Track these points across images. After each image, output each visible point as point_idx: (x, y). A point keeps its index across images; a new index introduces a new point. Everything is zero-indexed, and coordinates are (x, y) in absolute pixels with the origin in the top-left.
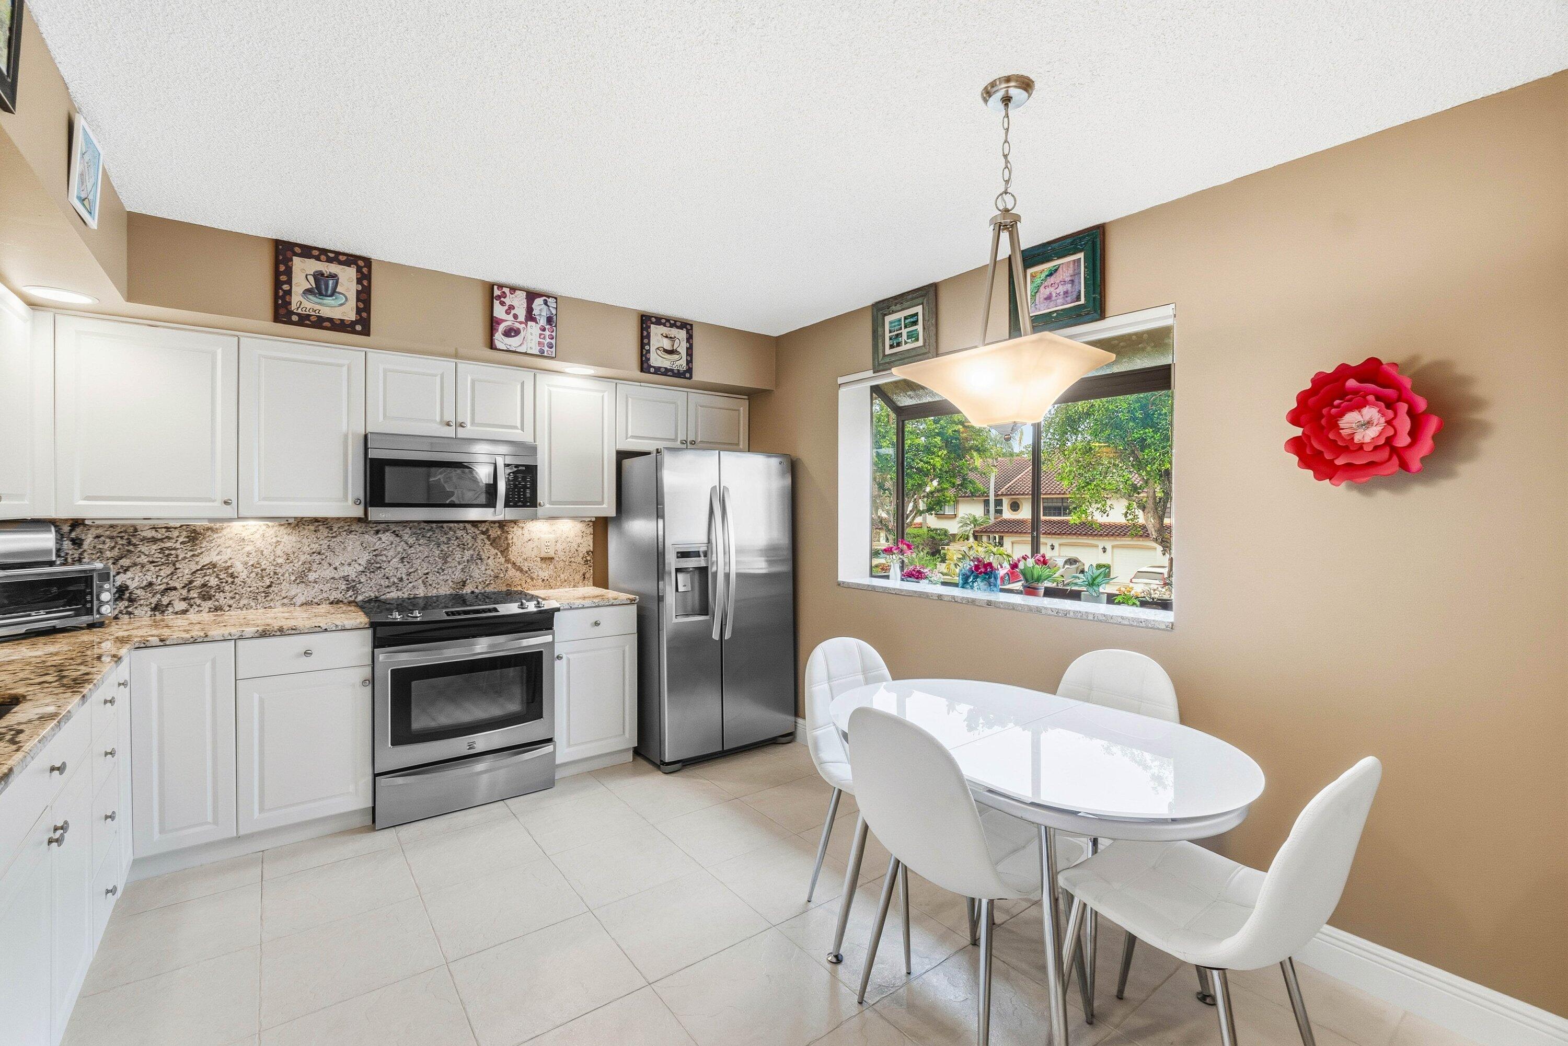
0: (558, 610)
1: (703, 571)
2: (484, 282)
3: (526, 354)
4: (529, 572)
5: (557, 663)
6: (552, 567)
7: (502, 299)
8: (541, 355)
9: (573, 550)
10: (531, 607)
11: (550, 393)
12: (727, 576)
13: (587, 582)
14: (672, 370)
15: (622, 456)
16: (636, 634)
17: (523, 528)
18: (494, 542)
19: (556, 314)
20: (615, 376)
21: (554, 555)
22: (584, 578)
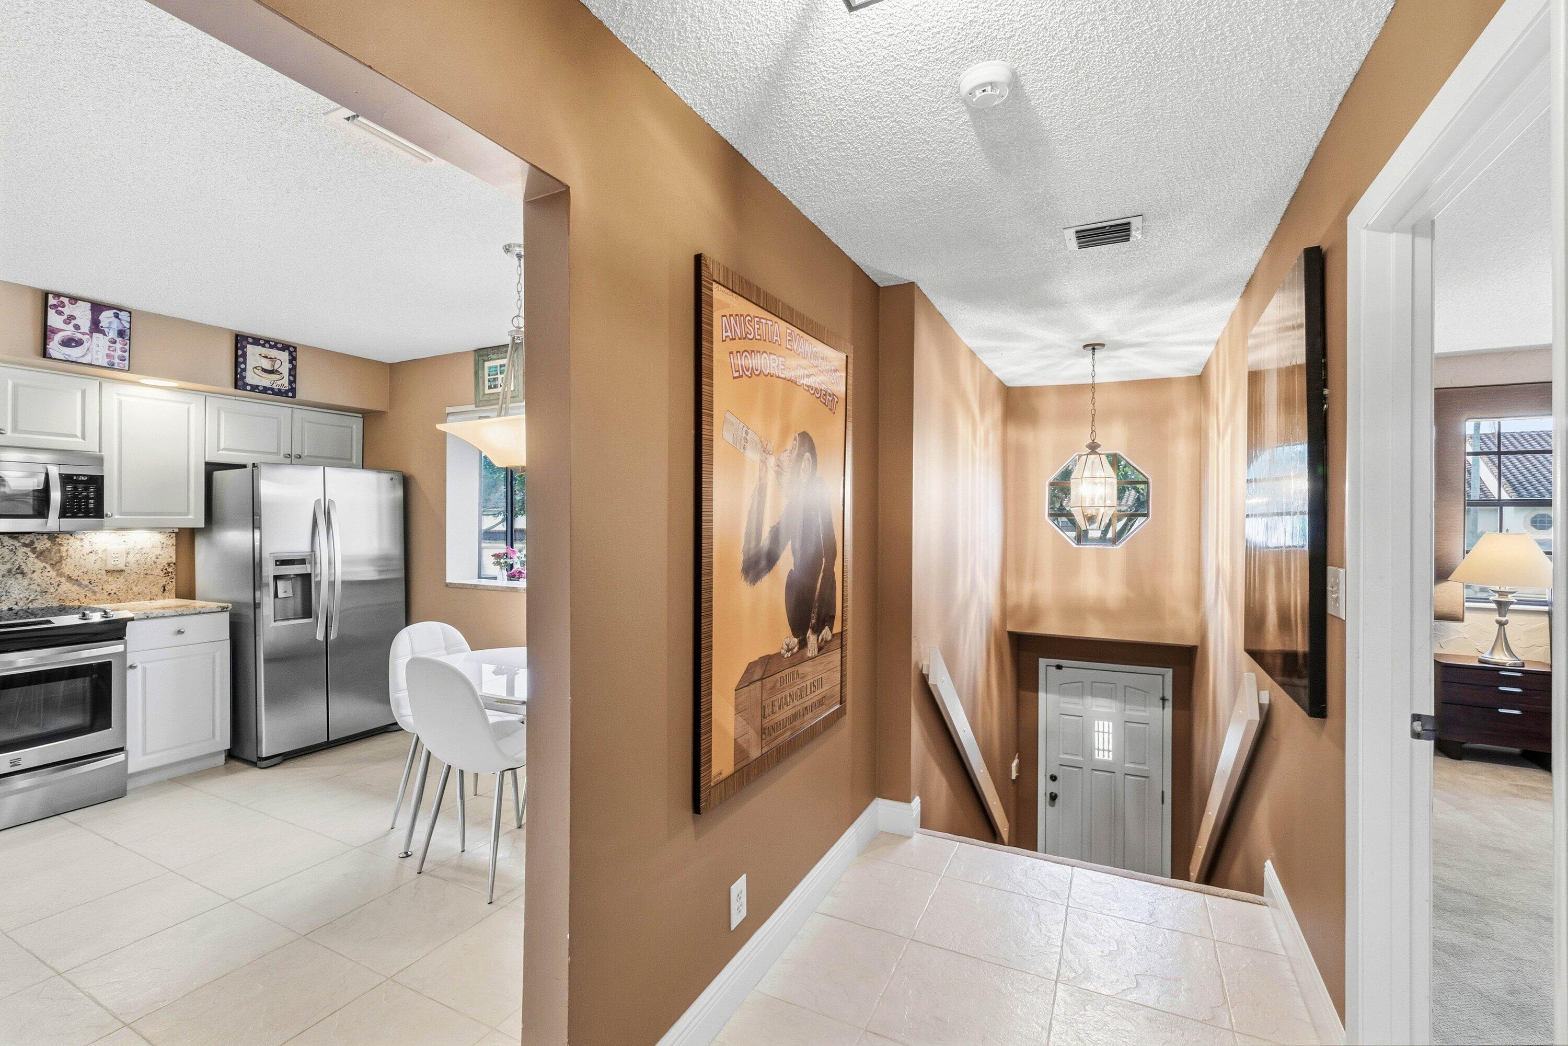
0: (132, 619)
1: (306, 578)
2: (35, 290)
3: (90, 365)
4: (90, 586)
5: (130, 673)
6: (121, 579)
7: (59, 308)
8: (111, 367)
9: (149, 562)
10: (96, 618)
11: (120, 402)
12: (332, 584)
13: (167, 595)
14: (272, 389)
15: (211, 468)
16: (229, 641)
17: (82, 539)
18: (41, 555)
19: (130, 328)
20: (205, 390)
21: (124, 568)
22: (164, 590)
